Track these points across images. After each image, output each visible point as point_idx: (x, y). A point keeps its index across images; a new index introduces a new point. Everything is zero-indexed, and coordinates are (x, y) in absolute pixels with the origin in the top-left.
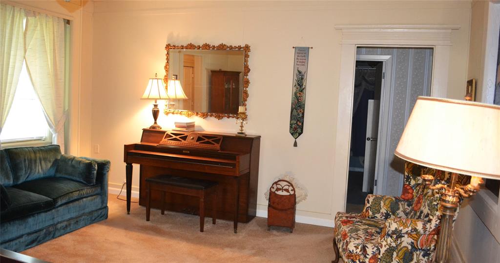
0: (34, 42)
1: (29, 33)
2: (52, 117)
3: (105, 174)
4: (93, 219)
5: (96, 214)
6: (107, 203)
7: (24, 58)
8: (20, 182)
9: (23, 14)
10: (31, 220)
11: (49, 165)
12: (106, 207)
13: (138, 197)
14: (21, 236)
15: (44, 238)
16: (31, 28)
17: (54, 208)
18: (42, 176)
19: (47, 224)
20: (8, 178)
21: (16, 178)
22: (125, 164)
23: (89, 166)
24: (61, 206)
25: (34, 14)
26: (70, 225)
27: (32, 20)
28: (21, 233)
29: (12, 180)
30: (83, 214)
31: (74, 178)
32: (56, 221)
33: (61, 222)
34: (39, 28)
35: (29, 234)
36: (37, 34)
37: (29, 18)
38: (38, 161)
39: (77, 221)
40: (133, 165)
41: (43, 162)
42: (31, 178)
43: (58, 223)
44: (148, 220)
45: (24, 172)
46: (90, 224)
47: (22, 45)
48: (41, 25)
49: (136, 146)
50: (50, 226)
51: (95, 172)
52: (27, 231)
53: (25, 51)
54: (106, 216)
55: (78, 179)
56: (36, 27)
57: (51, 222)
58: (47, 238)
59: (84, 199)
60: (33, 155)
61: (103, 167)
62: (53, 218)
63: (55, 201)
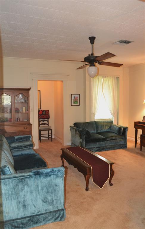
0: (106, 86)
1: (104, 83)
2: (112, 111)
3: (126, 132)
4: (121, 147)
5: (122, 146)
6: (126, 143)
7: (103, 92)
8: (98, 132)
9: (102, 77)
10: (98, 143)
11: (108, 127)
12: (126, 144)
13: (140, 142)
14: (94, 148)
15: (102, 150)
16: (104, 82)
17: (106, 141)
18: (105, 131)
19: (103, 145)
20: (94, 130)
21: (97, 130)
22: (135, 129)
23: (120, 128)
24: (108, 140)
25: (106, 77)
26: (111, 148)
27: (105, 79)
28: (95, 147)
29: (96, 131)
30: (117, 145)
31: (115, 132)
32: (106, 145)
33: (108, 146)
34: (107, 81)
35: (97, 148)
36: (107, 83)
37: (104, 79)
38: (104, 126)
39: (114, 147)
40: (138, 129)
41: (106, 126)
42: (102, 131)
43: (107, 146)
44: (141, 151)
45: (99, 129)
46: (119, 149)
47: (102, 88)
48: (108, 80)
49: (139, 122)
50: (104, 146)
51: (122, 131)
52: (96, 146)
53: (103, 90)
54: (126, 147)
55: (116, 133)
56: (106, 81)
57: (104, 145)
58: (103, 150)
59: (117, 140)
60: (103, 124)
61: (125, 129)
62: (105, 144)
63: (106, 138)
